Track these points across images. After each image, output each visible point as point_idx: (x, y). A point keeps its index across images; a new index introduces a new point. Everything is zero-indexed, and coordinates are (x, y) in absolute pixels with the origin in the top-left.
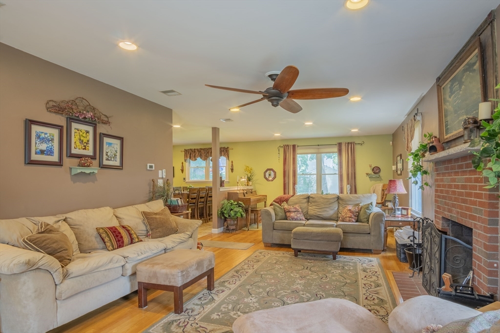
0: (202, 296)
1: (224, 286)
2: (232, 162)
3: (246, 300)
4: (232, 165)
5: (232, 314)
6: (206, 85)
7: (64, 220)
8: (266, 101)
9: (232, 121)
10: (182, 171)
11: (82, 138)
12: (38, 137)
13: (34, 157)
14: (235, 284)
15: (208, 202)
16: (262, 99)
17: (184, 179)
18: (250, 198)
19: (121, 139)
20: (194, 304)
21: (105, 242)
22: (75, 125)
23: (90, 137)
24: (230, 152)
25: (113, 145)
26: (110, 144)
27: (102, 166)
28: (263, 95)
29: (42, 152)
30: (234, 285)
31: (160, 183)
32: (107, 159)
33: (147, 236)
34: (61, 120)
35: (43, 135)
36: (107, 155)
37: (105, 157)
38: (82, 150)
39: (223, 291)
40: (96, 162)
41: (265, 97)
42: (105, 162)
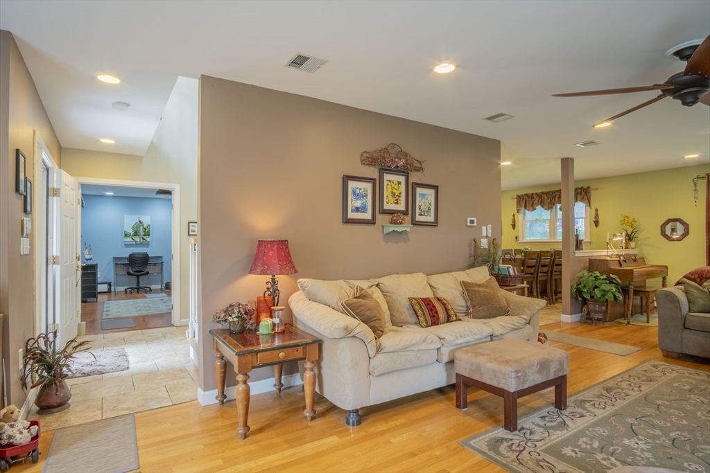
0: (546, 414)
1: (585, 409)
2: (597, 210)
3: (626, 441)
4: (597, 215)
5: (599, 456)
6: (553, 95)
7: (377, 286)
8: (669, 98)
9: (597, 143)
10: (514, 226)
11: (394, 191)
12: (354, 193)
13: (351, 215)
14: (604, 408)
15: (554, 273)
16: (660, 97)
17: (517, 238)
18: (632, 270)
19: (436, 188)
20: (533, 423)
21: (418, 316)
22: (387, 177)
23: (403, 188)
24: (593, 194)
25: (426, 197)
26: (423, 195)
27: (415, 223)
28: (663, 91)
29: (357, 209)
30: (602, 411)
31: (484, 243)
32: (420, 215)
33: (467, 314)
34: (373, 172)
35: (358, 191)
36: (420, 209)
37: (418, 211)
38: (394, 205)
39: (582, 416)
40: (408, 218)
41: (666, 92)
42: (419, 218)
